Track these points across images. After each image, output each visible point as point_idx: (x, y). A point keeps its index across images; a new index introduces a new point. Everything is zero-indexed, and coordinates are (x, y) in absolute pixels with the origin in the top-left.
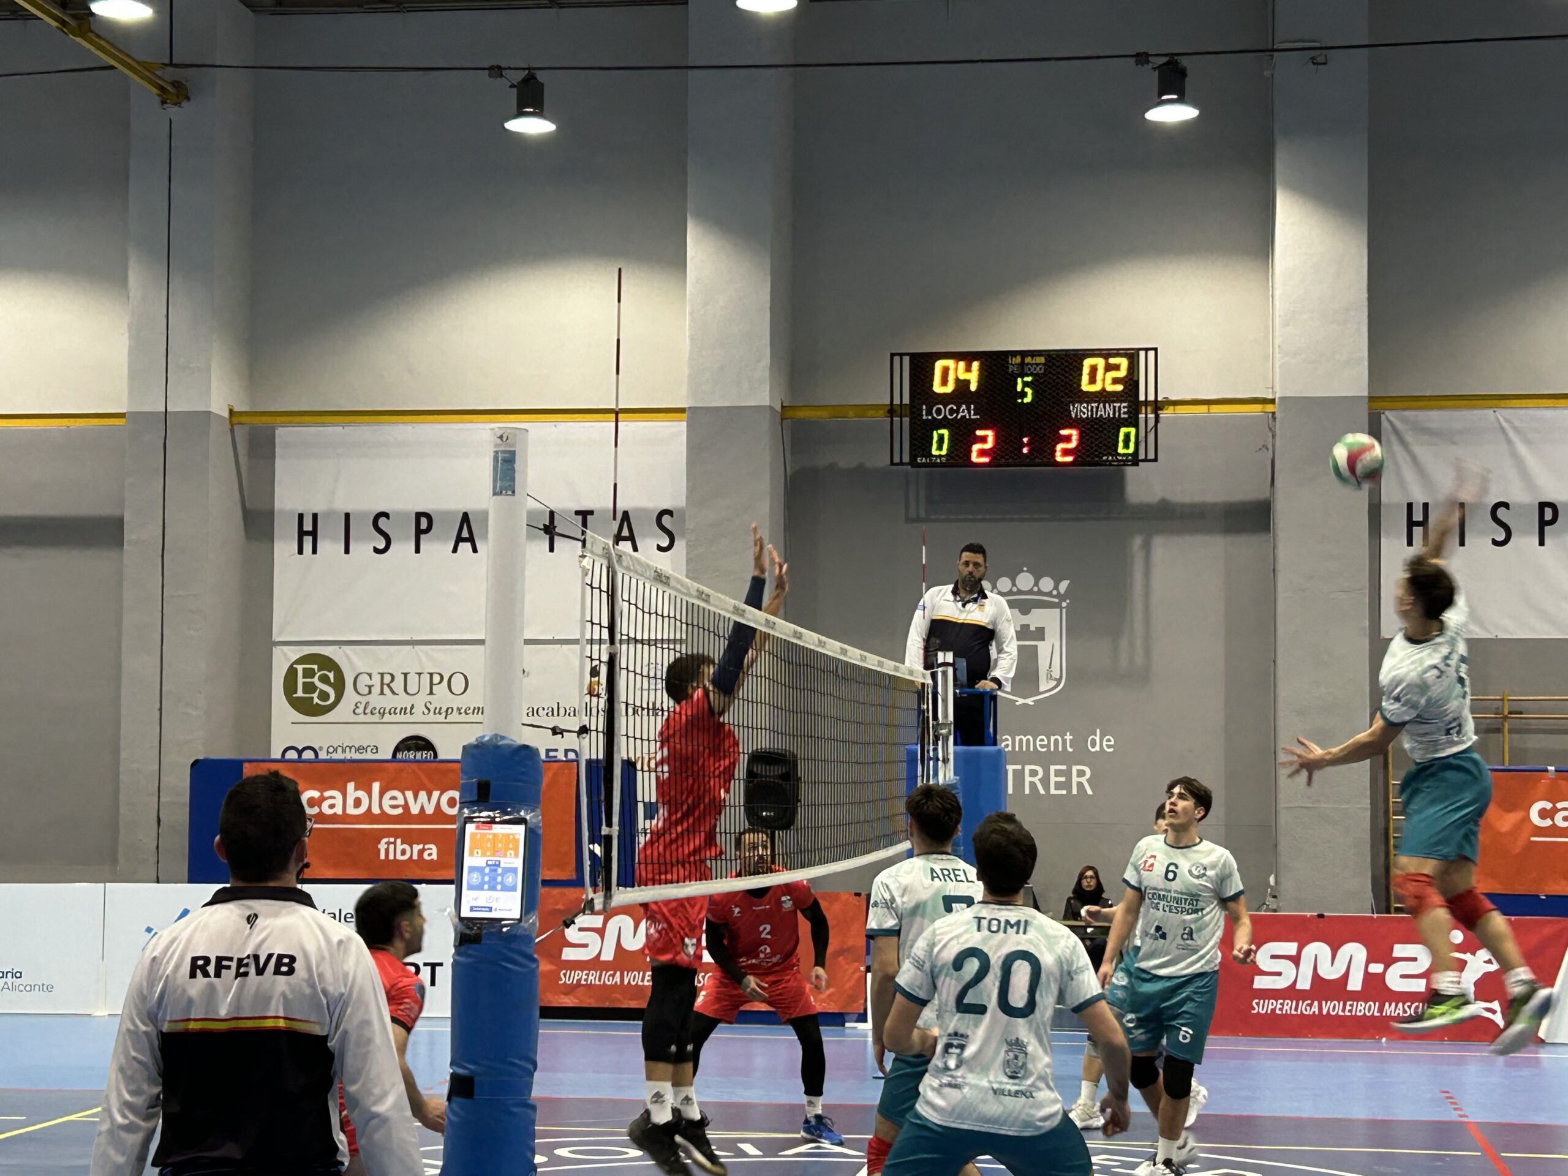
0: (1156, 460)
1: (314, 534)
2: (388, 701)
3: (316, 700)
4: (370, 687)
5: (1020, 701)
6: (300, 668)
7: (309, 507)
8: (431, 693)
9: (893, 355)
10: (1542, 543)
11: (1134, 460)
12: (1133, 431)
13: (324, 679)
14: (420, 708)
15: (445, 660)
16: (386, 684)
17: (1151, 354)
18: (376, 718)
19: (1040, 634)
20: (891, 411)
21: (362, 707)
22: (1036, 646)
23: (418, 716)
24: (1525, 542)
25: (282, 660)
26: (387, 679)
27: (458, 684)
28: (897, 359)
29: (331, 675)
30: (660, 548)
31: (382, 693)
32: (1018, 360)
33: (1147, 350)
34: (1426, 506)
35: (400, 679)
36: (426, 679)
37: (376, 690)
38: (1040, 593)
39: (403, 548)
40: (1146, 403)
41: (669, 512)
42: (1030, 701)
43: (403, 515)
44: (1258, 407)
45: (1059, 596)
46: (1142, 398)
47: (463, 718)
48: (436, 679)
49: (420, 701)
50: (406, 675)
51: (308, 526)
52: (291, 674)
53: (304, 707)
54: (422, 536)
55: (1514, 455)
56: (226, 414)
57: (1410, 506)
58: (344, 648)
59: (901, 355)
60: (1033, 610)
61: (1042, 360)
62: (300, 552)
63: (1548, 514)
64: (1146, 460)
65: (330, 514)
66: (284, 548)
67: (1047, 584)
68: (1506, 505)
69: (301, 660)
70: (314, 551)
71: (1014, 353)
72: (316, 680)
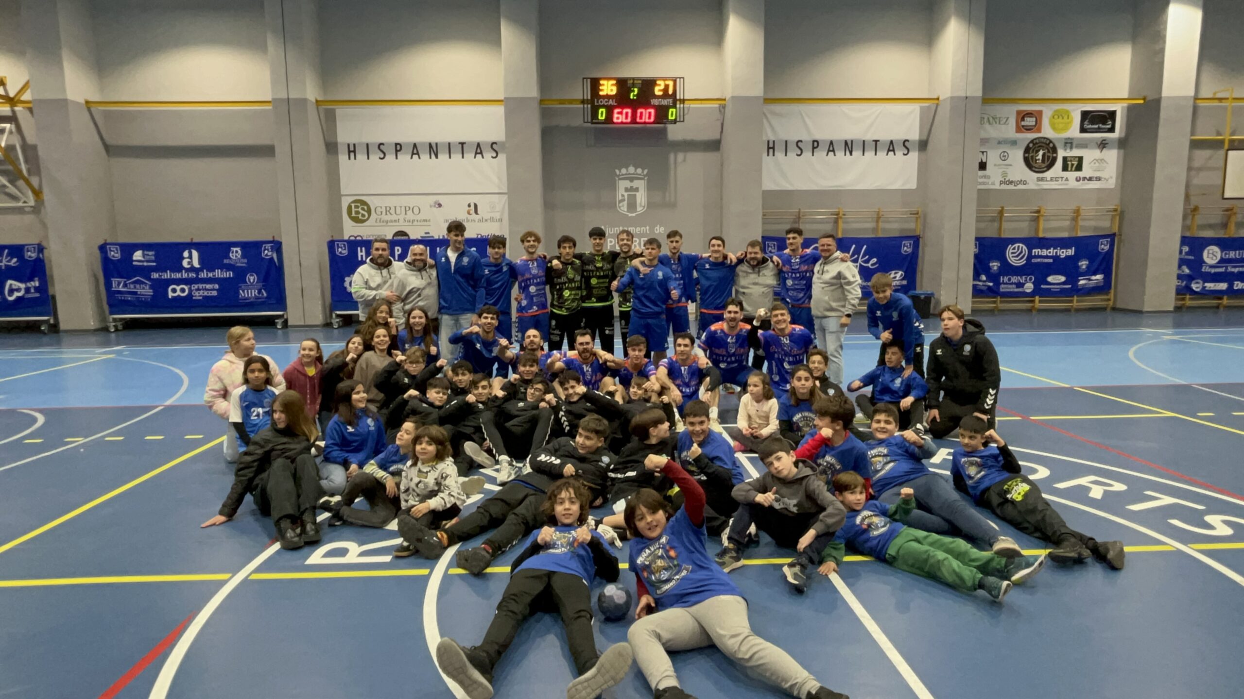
0: (683, 121)
1: (354, 151)
2: (388, 217)
3: (360, 217)
4: (382, 212)
5: (630, 215)
6: (353, 205)
7: (352, 141)
8: (406, 214)
9: (583, 79)
10: (813, 155)
11: (675, 122)
12: (674, 110)
13: (363, 209)
14: (402, 220)
15: (411, 201)
16: (388, 211)
17: (682, 80)
18: (385, 224)
19: (637, 190)
20: (583, 102)
21: (378, 221)
22: (635, 195)
23: (401, 222)
24: (807, 154)
25: (345, 202)
26: (388, 209)
27: (416, 210)
28: (585, 80)
29: (366, 208)
30: (493, 157)
31: (386, 214)
32: (631, 81)
33: (680, 78)
34: (774, 141)
35: (393, 209)
36: (403, 209)
37: (384, 213)
38: (637, 174)
39: (390, 157)
40: (680, 100)
41: (495, 143)
42: (634, 215)
43: (390, 144)
44: (719, 102)
45: (644, 176)
46: (678, 97)
47: (419, 223)
48: (407, 209)
49: (401, 217)
50: (395, 207)
51: (352, 149)
52: (350, 207)
53: (356, 220)
54: (399, 153)
55: (804, 122)
56: (314, 101)
57: (768, 142)
58: (372, 197)
59: (587, 78)
60: (635, 181)
61: (640, 82)
62: (349, 158)
63: (816, 144)
64: (680, 121)
65: (360, 144)
66: (343, 158)
67: (639, 171)
68: (801, 141)
69: (355, 201)
70: (355, 159)
71: (630, 78)
72: (360, 210)
